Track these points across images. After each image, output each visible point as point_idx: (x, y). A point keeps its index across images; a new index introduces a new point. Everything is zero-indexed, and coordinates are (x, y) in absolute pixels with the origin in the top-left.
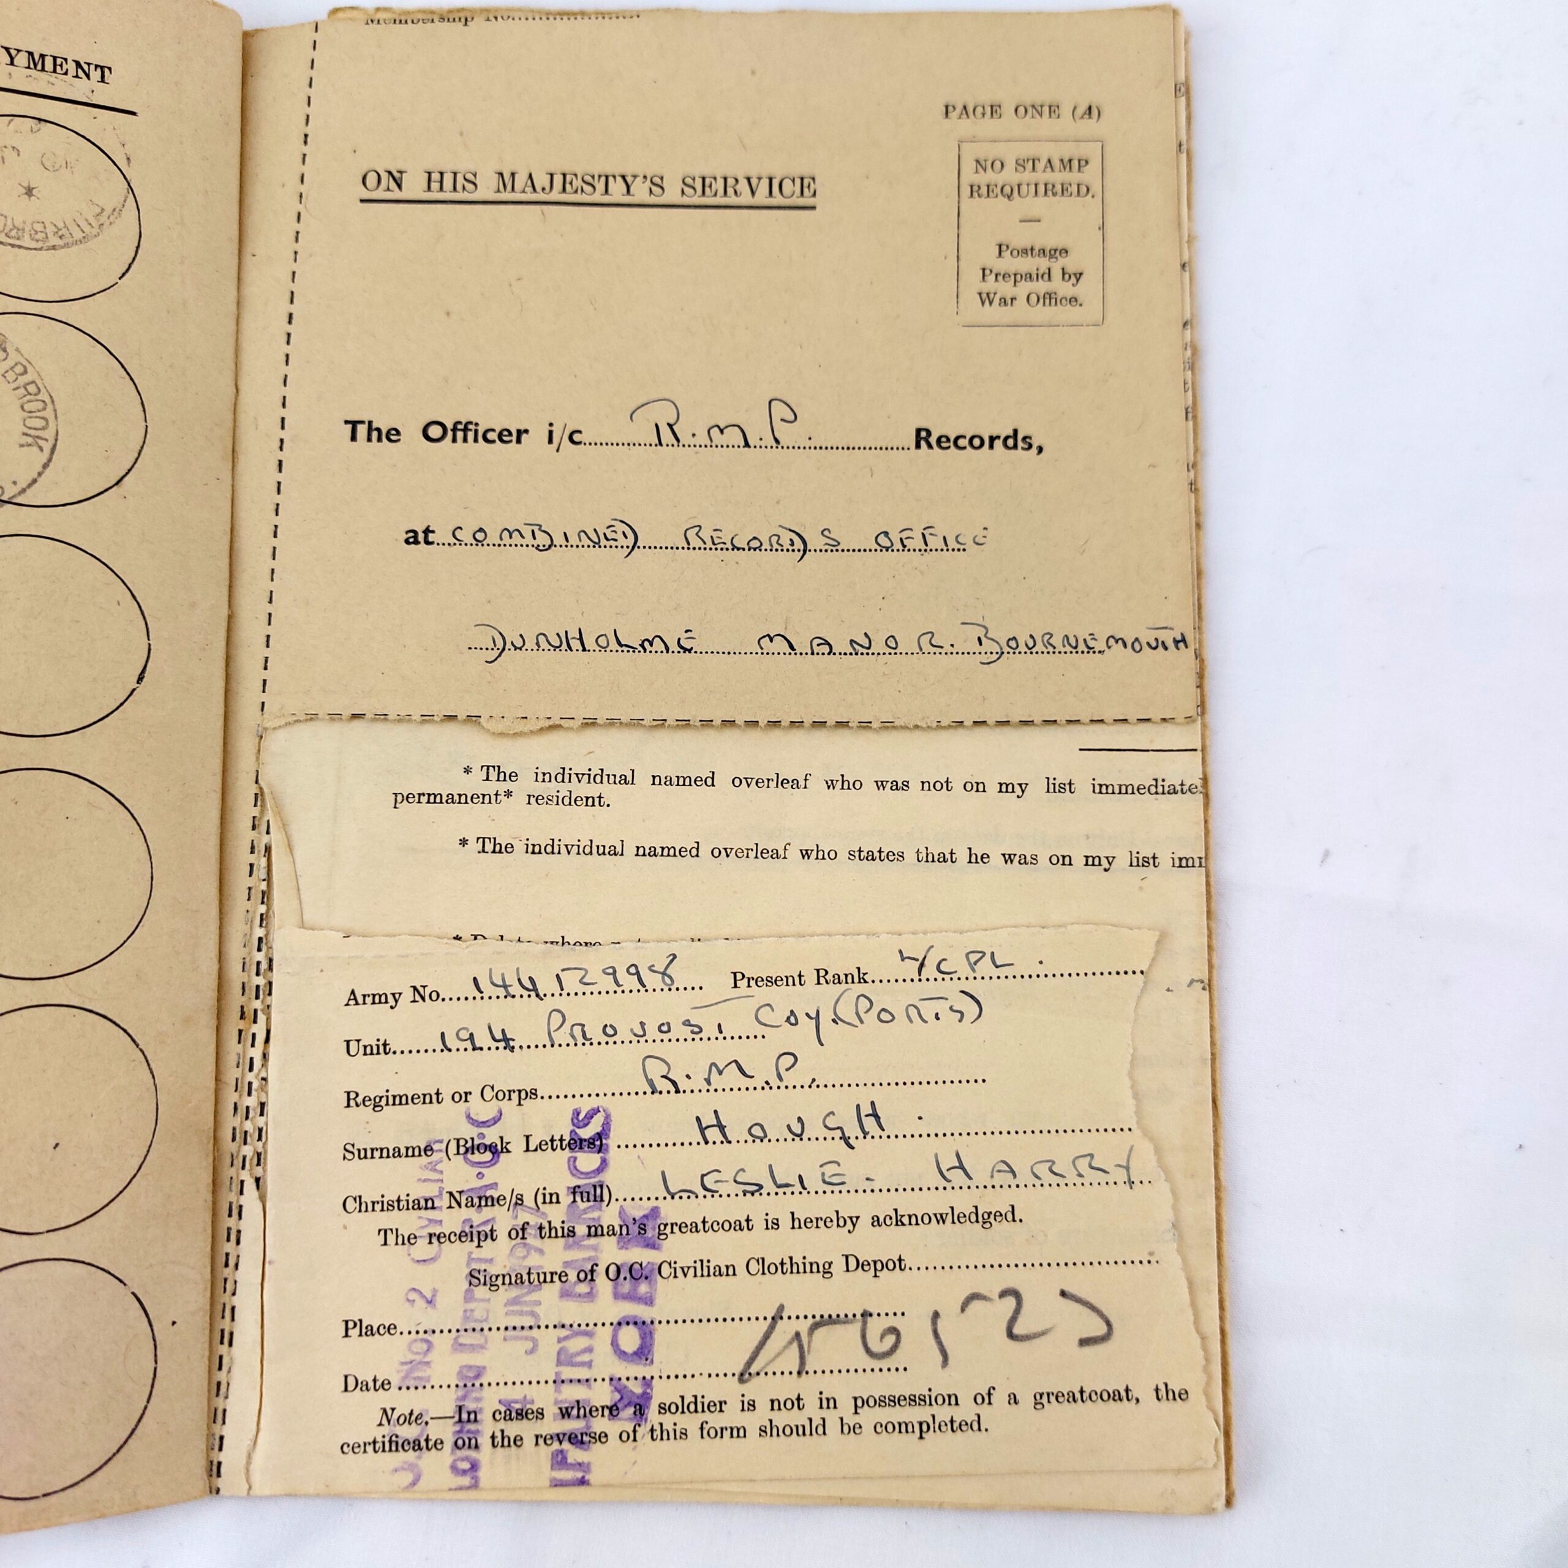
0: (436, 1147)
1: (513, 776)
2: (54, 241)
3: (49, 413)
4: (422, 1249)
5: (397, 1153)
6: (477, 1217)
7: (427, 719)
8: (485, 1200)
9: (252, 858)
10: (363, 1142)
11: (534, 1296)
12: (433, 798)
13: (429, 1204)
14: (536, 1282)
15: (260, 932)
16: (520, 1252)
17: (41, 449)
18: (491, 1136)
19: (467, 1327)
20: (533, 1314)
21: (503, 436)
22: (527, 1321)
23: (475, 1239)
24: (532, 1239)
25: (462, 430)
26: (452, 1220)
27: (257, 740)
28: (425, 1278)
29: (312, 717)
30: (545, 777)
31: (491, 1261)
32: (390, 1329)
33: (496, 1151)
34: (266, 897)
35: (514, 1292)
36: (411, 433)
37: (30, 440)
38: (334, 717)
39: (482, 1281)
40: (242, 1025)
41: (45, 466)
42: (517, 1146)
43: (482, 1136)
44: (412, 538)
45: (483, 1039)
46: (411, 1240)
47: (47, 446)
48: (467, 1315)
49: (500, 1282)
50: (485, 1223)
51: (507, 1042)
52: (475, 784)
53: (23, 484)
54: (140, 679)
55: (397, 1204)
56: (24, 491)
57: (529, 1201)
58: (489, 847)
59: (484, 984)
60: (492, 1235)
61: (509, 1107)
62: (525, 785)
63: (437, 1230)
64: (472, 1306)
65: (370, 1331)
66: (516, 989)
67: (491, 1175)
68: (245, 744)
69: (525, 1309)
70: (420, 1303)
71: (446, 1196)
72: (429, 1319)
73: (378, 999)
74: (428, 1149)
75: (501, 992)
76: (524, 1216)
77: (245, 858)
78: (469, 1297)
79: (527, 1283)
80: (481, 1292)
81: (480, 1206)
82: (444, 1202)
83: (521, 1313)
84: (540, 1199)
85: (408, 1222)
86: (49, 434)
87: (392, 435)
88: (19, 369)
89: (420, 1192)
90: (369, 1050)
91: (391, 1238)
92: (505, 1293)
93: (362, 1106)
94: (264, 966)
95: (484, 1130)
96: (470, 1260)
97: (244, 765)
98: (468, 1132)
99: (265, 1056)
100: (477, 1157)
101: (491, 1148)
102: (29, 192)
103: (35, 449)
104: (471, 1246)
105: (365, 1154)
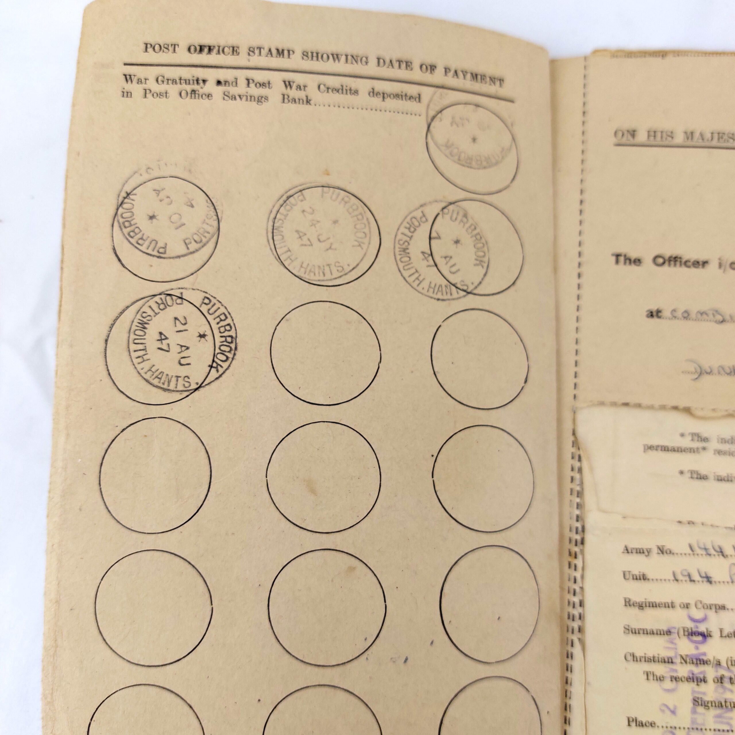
0: (672, 630)
1: (705, 440)
2: (484, 164)
3: (485, 249)
4: (668, 684)
5: (652, 633)
6: (697, 670)
7: (663, 408)
8: (700, 661)
9: (572, 474)
10: (635, 626)
11: (729, 715)
12: (665, 449)
13: (670, 661)
14: (729, 707)
15: (577, 512)
16: (721, 690)
17: (483, 267)
18: (702, 628)
19: (693, 727)
20: (729, 724)
21: (696, 264)
22: (726, 727)
23: (695, 681)
24: (727, 684)
25: (674, 260)
26: (683, 670)
27: (573, 413)
28: (671, 700)
29: (602, 404)
30: (723, 441)
31: (704, 694)
32: (652, 725)
33: (705, 636)
34: (580, 494)
35: (718, 711)
36: (648, 261)
37: (478, 262)
38: (614, 404)
39: (700, 703)
40: (570, 559)
41: (485, 275)
42: (716, 634)
43: (697, 627)
44: (651, 315)
45: (696, 577)
46: (661, 679)
47: (485, 265)
48: (693, 721)
49: (710, 705)
50: (701, 673)
51: (709, 579)
52: (686, 443)
53: (476, 284)
54: (526, 382)
55: (652, 660)
56: (476, 288)
57: (724, 664)
58: (695, 476)
59: (696, 548)
60: (704, 680)
61: (711, 614)
62: (714, 445)
63: (675, 675)
64: (695, 716)
65: (641, 725)
66: (712, 552)
67: (703, 648)
68: (567, 416)
69: (725, 720)
70: (668, 712)
71: (679, 658)
72: (674, 721)
73: (640, 551)
74: (669, 632)
75: (704, 552)
76: (722, 672)
77: (568, 473)
78: (694, 712)
79: (724, 707)
80: (700, 709)
81: (697, 664)
82: (678, 660)
83: (722, 723)
84: (730, 663)
85: (660, 669)
86: (486, 259)
87: (638, 261)
88: (473, 227)
89: (665, 654)
90: (636, 578)
91: (651, 677)
92: (713, 712)
93: (632, 606)
94: (580, 529)
95: (698, 624)
96: (693, 692)
97: (568, 426)
98: (690, 625)
99: (582, 577)
100: (695, 638)
101: (703, 635)
102: (474, 140)
103: (480, 267)
104: (693, 685)
105: (636, 632)
